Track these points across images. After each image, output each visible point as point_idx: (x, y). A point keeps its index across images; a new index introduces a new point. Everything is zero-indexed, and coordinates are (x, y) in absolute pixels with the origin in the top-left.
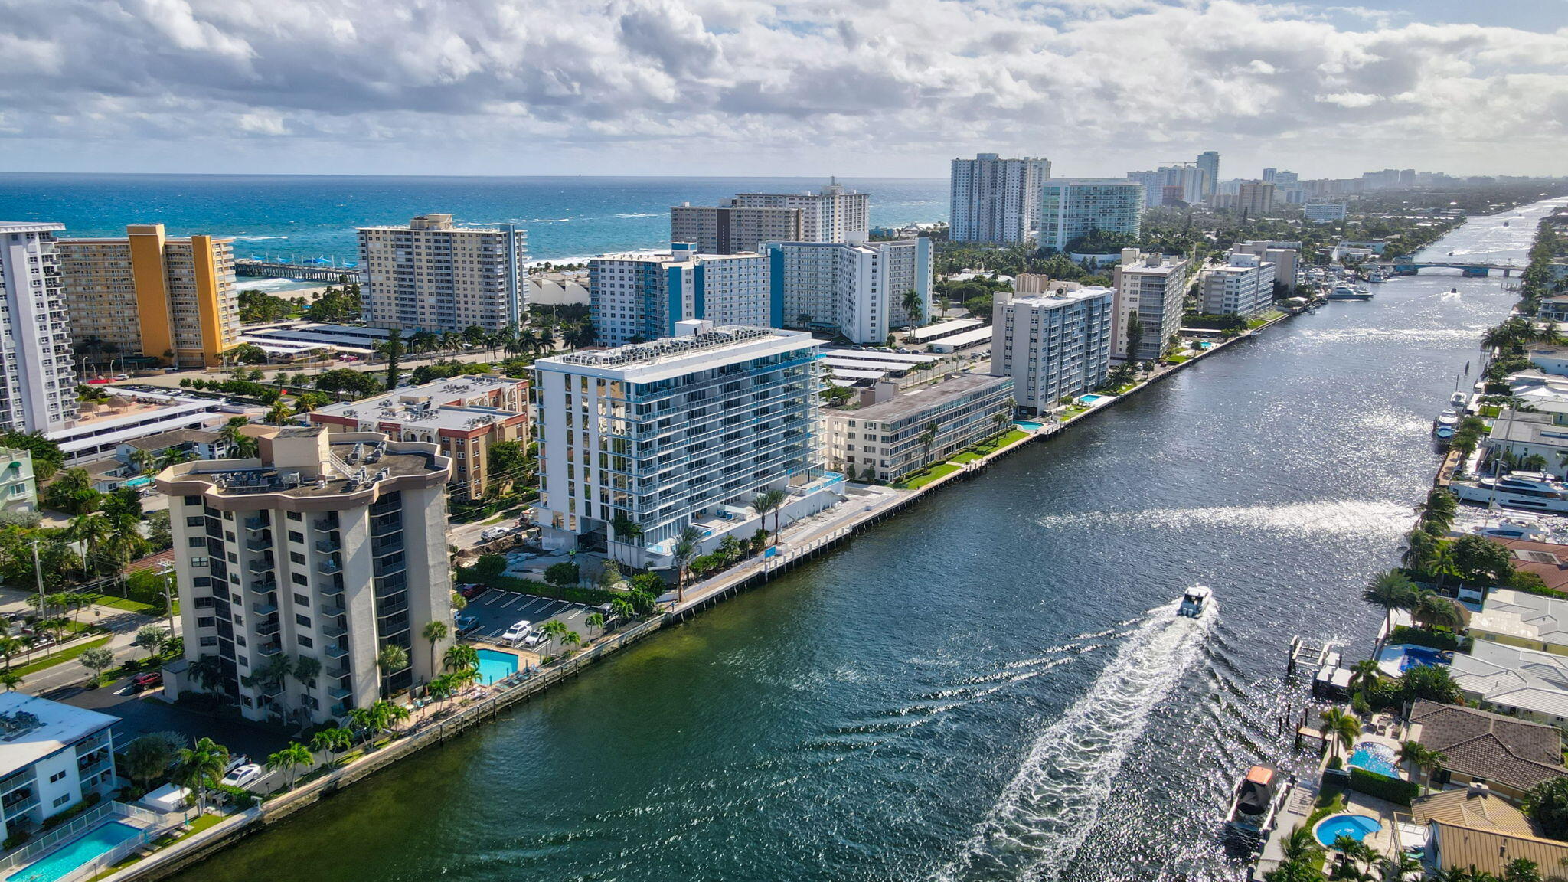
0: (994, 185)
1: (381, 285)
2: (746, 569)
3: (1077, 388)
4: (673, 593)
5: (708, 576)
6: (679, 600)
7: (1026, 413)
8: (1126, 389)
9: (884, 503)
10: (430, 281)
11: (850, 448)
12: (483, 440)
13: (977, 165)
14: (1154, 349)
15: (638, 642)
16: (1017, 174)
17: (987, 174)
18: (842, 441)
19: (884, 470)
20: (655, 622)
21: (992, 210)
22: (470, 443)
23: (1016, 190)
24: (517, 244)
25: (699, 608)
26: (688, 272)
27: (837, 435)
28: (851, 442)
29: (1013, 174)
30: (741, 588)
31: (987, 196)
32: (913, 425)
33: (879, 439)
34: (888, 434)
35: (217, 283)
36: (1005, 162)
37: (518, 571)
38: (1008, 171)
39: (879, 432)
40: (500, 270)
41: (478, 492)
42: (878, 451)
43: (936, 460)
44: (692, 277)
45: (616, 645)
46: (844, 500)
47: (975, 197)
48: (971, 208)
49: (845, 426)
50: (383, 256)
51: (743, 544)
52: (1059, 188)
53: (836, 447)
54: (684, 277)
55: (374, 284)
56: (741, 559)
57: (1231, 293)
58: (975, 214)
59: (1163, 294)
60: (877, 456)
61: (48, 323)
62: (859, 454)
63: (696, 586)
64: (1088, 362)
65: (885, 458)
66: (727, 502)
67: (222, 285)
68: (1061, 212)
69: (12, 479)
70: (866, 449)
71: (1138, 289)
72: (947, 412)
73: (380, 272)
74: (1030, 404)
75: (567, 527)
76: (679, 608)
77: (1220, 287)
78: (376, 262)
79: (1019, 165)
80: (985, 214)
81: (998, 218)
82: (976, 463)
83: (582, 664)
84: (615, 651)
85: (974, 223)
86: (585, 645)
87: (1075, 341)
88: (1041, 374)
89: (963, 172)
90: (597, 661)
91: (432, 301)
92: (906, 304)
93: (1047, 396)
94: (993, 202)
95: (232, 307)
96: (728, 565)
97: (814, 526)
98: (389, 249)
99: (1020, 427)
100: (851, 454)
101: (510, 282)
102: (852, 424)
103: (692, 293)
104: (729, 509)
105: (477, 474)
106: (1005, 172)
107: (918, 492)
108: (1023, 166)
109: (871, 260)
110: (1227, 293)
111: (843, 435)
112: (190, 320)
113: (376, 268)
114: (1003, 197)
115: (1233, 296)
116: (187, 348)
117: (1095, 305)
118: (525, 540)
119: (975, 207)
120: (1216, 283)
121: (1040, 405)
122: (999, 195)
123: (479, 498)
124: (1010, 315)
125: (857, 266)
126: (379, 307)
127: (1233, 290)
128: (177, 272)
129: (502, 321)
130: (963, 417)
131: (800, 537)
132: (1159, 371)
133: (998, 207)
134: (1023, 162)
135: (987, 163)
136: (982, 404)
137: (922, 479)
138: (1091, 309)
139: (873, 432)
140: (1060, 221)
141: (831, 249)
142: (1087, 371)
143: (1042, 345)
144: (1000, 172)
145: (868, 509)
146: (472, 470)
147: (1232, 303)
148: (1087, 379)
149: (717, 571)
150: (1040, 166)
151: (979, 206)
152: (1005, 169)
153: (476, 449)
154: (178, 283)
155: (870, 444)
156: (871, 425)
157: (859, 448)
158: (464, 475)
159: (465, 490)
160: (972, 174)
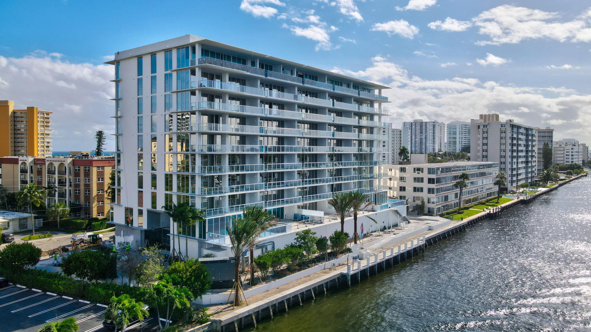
0: (421, 133)
2: (325, 271)
4: (229, 293)
6: (236, 302)
9: (441, 227)
11: (402, 189)
13: (414, 124)
16: (431, 127)
17: (418, 128)
18: (395, 184)
19: (431, 205)
21: (421, 143)
22: (94, 171)
23: (431, 134)
27: (390, 179)
28: (403, 184)
31: (418, 137)
33: (426, 180)
36: (426, 123)
38: (427, 127)
39: (425, 176)
42: (425, 190)
43: (464, 205)
46: (408, 222)
47: (414, 138)
49: (398, 172)
52: (456, 126)
53: (390, 189)
56: (319, 260)
58: (413, 145)
60: (425, 195)
63: (262, 285)
65: (431, 196)
66: (304, 207)
67: (43, 134)
68: (458, 136)
70: (415, 189)
75: (136, 224)
77: (563, 152)
79: (432, 124)
80: (418, 144)
81: (424, 147)
85: (413, 149)
87: (522, 151)
89: (408, 126)
92: (400, 154)
94: (421, 139)
96: (304, 265)
100: (403, 193)
102: (403, 170)
104: (306, 212)
105: (100, 198)
106: (426, 127)
107: (465, 221)
108: (434, 124)
111: (395, 179)
112: (23, 151)
114: (426, 137)
115: (570, 157)
117: (530, 132)
119: (413, 141)
122: (424, 137)
124: (485, 129)
128: (19, 126)
131: (376, 245)
133: (424, 141)
134: (434, 122)
135: (418, 123)
138: (528, 135)
139: (421, 175)
140: (458, 140)
143: (508, 147)
144: (424, 127)
145: (430, 229)
146: (95, 192)
147: (570, 160)
149: (290, 270)
150: (440, 125)
151: (415, 141)
152: (426, 125)
153: (101, 176)
154: (19, 132)
155: (418, 185)
156: (419, 169)
157: (409, 189)
158: (88, 198)
159: (88, 210)
160: (412, 128)
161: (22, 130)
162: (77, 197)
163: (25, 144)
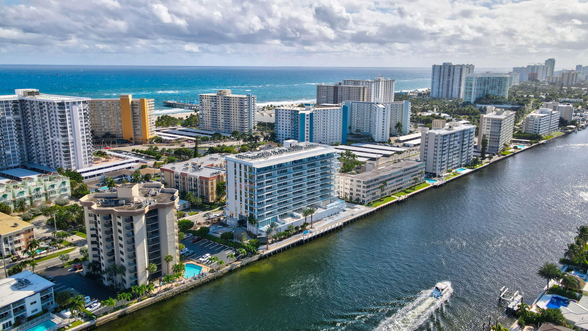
0: (449, 75)
1: (206, 114)
2: (297, 238)
3: (456, 166)
4: (266, 246)
5: (281, 240)
6: (267, 249)
7: (431, 175)
8: (478, 167)
9: (360, 213)
10: (222, 114)
11: (351, 189)
12: (215, 181)
13: (443, 67)
14: (496, 149)
15: (248, 265)
16: (459, 71)
17: (447, 70)
18: (348, 187)
19: (364, 199)
20: (256, 257)
21: (448, 84)
22: (210, 182)
23: (458, 77)
24: (253, 101)
25: (275, 253)
26: (308, 115)
27: (346, 184)
28: (352, 187)
29: (457, 71)
30: (293, 245)
31: (446, 79)
32: (377, 182)
33: (362, 187)
34: (365, 185)
35: (148, 115)
36: (454, 66)
37: (215, 233)
38: (455, 70)
39: (362, 184)
40: (246, 110)
41: (212, 199)
42: (361, 191)
43: (388, 195)
44: (309, 117)
45: (239, 266)
46: (344, 211)
47: (441, 80)
48: (439, 84)
49: (350, 181)
50: (207, 104)
51: (297, 228)
52: (473, 78)
53: (346, 189)
54: (306, 117)
55: (204, 114)
56: (295, 234)
57: (537, 125)
58: (441, 86)
59: (500, 127)
60: (361, 193)
61: (84, 131)
62: (355, 192)
63: (275, 244)
64: (462, 155)
65: (364, 194)
66: (294, 211)
67: (150, 115)
68: (473, 87)
69: (63, 187)
70: (357, 190)
71: (490, 124)
72: (393, 176)
73: (206, 110)
74: (434, 172)
75: (234, 217)
76: (266, 252)
77: (532, 122)
78: (205, 106)
79: (460, 67)
80: (445, 86)
81: (450, 88)
82: (403, 197)
83: (224, 272)
84: (238, 268)
85: (441, 90)
86: (227, 265)
87: (456, 147)
88: (438, 160)
89: (437, 69)
90: (230, 271)
91: (223, 121)
92: (396, 127)
93: (441, 169)
94: (449, 81)
95: (153, 123)
96: (289, 236)
97: (329, 221)
98: (209, 102)
99: (427, 182)
100: (352, 192)
101: (249, 115)
102: (352, 181)
103: (309, 123)
104: (295, 213)
105: (212, 193)
106: (454, 70)
107: (375, 209)
108: (461, 67)
109: (383, 110)
110: (535, 125)
111: (349, 184)
112: (139, 127)
113: (205, 109)
114: (453, 80)
115: (538, 126)
116: (138, 137)
117: (465, 132)
118: (222, 220)
119: (441, 83)
120: (531, 120)
121: (438, 173)
122: (451, 79)
123: (213, 201)
124: (427, 137)
125: (377, 112)
126: (205, 122)
127: (538, 124)
128: (135, 111)
129: (246, 129)
130: (400, 178)
131: (322, 225)
132: (496, 158)
133: (451, 84)
135: (447, 66)
136: (408, 174)
137: (379, 203)
138: (464, 134)
139: (360, 184)
140: (473, 91)
141: (369, 104)
142: (461, 158)
143: (439, 149)
144: (452, 70)
145: (352, 215)
146: (210, 191)
147: (537, 129)
148: (461, 162)
149: (285, 238)
150: (469, 67)
151: (443, 83)
152: (454, 69)
153: (212, 184)
154: (135, 115)
155: (359, 188)
156: (359, 181)
157: (354, 190)
158: (207, 193)
159: (208, 199)
160: (440, 71)
161: (138, 113)
162: (202, 192)
163: (139, 123)
